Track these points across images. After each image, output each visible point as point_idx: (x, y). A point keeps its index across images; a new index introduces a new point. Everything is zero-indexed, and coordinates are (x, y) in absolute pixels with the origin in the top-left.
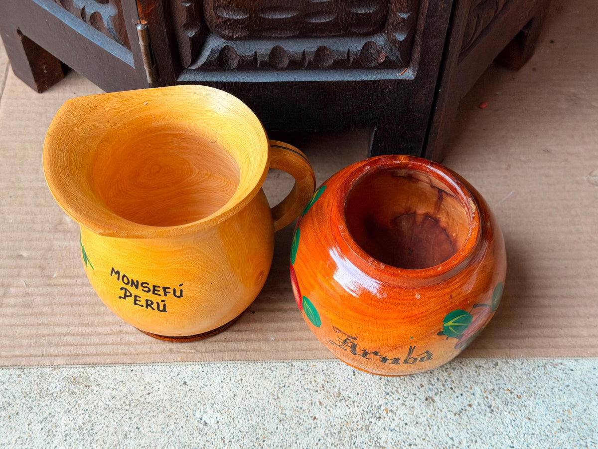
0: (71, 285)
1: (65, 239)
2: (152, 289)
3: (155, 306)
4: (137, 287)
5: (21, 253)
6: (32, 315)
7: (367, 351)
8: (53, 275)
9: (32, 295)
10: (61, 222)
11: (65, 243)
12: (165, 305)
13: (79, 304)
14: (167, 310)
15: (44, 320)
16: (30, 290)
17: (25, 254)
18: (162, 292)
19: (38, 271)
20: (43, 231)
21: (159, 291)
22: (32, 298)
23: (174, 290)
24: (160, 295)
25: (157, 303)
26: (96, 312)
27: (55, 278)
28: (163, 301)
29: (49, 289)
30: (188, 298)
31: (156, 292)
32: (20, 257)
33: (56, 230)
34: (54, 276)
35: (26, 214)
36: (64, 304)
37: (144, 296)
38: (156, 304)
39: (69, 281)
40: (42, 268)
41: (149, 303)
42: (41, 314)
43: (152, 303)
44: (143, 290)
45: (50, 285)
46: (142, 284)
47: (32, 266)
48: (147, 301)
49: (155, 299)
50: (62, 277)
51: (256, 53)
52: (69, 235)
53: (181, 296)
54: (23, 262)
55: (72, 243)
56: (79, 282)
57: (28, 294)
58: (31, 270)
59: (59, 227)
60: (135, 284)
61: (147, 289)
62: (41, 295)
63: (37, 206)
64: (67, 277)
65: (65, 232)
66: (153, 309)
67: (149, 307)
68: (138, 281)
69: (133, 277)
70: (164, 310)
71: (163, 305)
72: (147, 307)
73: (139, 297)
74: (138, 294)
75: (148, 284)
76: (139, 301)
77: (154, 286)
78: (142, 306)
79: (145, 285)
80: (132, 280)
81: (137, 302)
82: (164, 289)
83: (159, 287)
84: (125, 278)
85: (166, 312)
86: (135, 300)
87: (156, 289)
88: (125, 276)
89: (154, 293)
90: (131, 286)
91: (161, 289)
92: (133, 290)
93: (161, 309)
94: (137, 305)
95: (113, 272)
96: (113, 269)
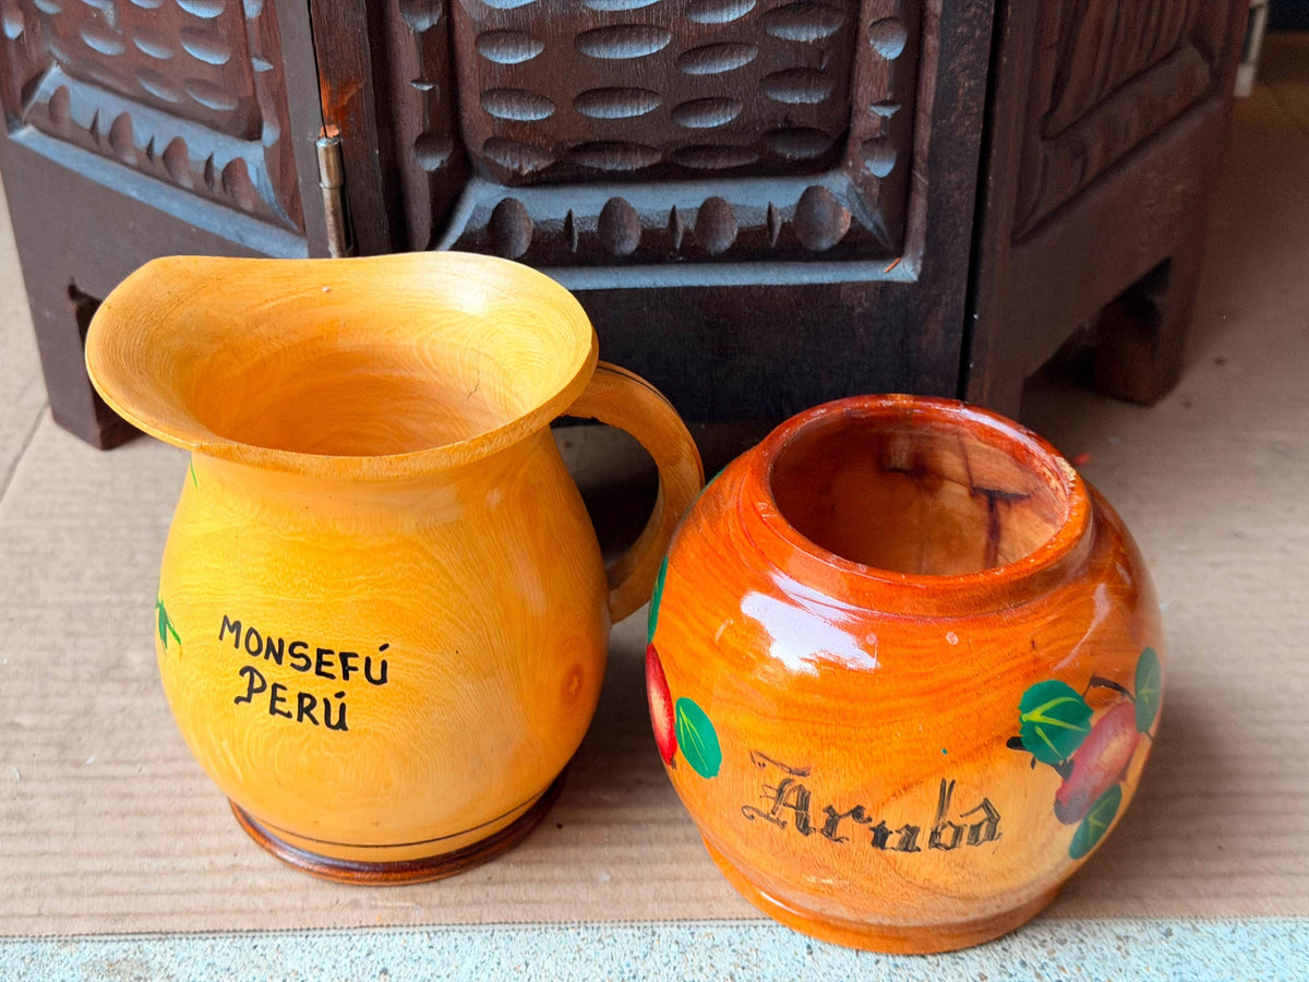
0: (126, 778)
1: (123, 693)
2: (314, 660)
3: (319, 712)
4: (279, 660)
5: (17, 720)
6: (24, 834)
7: (837, 810)
8: (87, 759)
9: (32, 796)
10: (118, 665)
11: (123, 702)
12: (343, 707)
13: (140, 813)
14: (347, 722)
15: (55, 845)
16: (28, 788)
17: (25, 720)
18: (337, 670)
19: (53, 752)
20: (75, 679)
21: (330, 664)
22: (31, 803)
23: (368, 661)
24: (331, 676)
25: (327, 702)
26: (179, 830)
27: (89, 765)
28: (340, 695)
29: (74, 785)
30: (399, 687)
31: (324, 669)
32: (15, 726)
33: (105, 676)
34: (90, 761)
35: (42, 648)
36: (106, 813)
37: (295, 681)
38: (323, 705)
39: (122, 770)
40: (63, 747)
41: (307, 702)
42: (47, 834)
43: (313, 703)
44: (293, 665)
45: (77, 778)
46: (293, 646)
47: (39, 741)
48: (301, 697)
49: (321, 689)
50: (108, 763)
51: (570, 215)
52: (134, 686)
53: (383, 680)
54: (23, 736)
55: (139, 702)
56: (146, 770)
57: (22, 795)
58: (37, 750)
59: (115, 674)
60: (275, 651)
61: (302, 662)
62: (56, 797)
63: (68, 634)
64: (118, 762)
65: (125, 681)
66: (315, 722)
67: (305, 716)
68: (281, 642)
69: (271, 630)
70: (342, 725)
71: (338, 709)
72: (300, 719)
73: (284, 688)
74: (280, 679)
75: (305, 646)
76: (283, 700)
77: (319, 650)
78: (289, 715)
79: (298, 650)
80: (269, 640)
81: (278, 705)
82: (344, 657)
83: (330, 652)
84: (253, 636)
85: (345, 729)
86: (274, 698)
87: (326, 658)
88: (252, 631)
89: (319, 672)
90: (267, 657)
91: (335, 659)
92: (269, 670)
93: (335, 719)
94: (277, 715)
95: (226, 627)
96: (225, 619)
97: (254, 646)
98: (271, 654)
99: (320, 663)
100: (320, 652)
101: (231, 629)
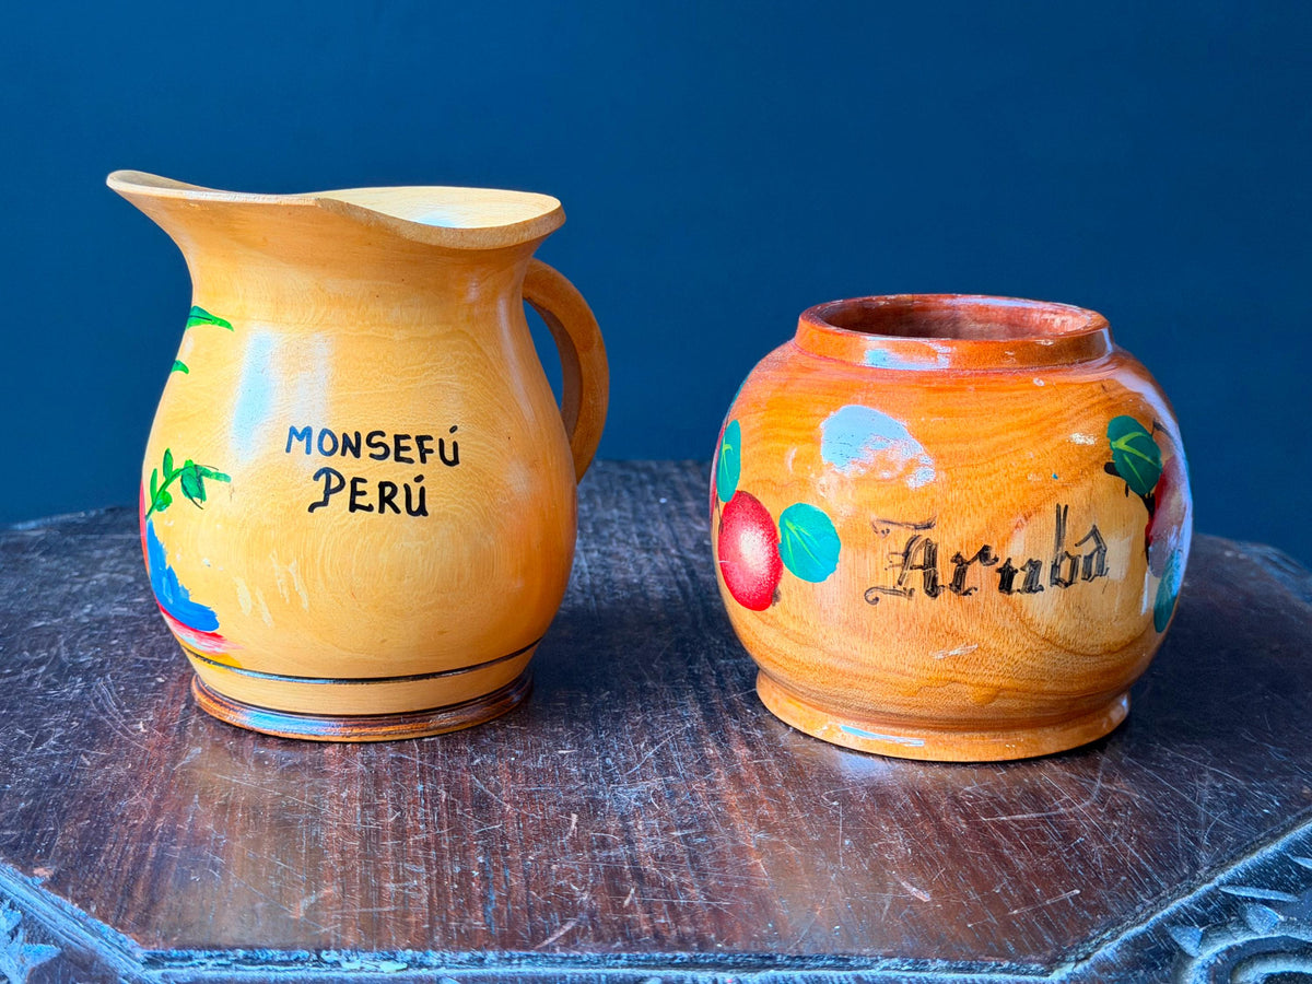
2: (392, 447)
3: (399, 500)
4: (357, 453)
12: (422, 491)
14: (428, 507)
18: (414, 453)
21: (407, 449)
23: (441, 442)
24: (410, 461)
25: (407, 488)
28: (419, 479)
30: (469, 469)
31: (403, 454)
37: (371, 470)
38: (404, 492)
41: (388, 490)
43: (395, 490)
44: (372, 456)
46: (371, 436)
48: (382, 486)
49: (400, 474)
53: (456, 462)
60: (352, 446)
61: (380, 451)
66: (397, 511)
67: (387, 506)
68: (357, 435)
69: (344, 426)
70: (422, 511)
71: (418, 493)
72: (382, 510)
73: (364, 481)
74: (360, 472)
75: (382, 434)
76: (363, 493)
77: (396, 436)
78: (370, 508)
79: (375, 440)
80: (345, 436)
81: (359, 500)
82: (420, 440)
83: (407, 437)
84: (327, 437)
85: (425, 514)
86: (354, 493)
87: (403, 443)
88: (324, 432)
89: (398, 458)
90: (343, 453)
91: (412, 443)
92: (347, 466)
93: (415, 506)
94: (358, 511)
95: (294, 437)
96: (293, 431)
97: (328, 444)
98: (348, 449)
99: (398, 448)
100: (398, 438)
101: (300, 438)
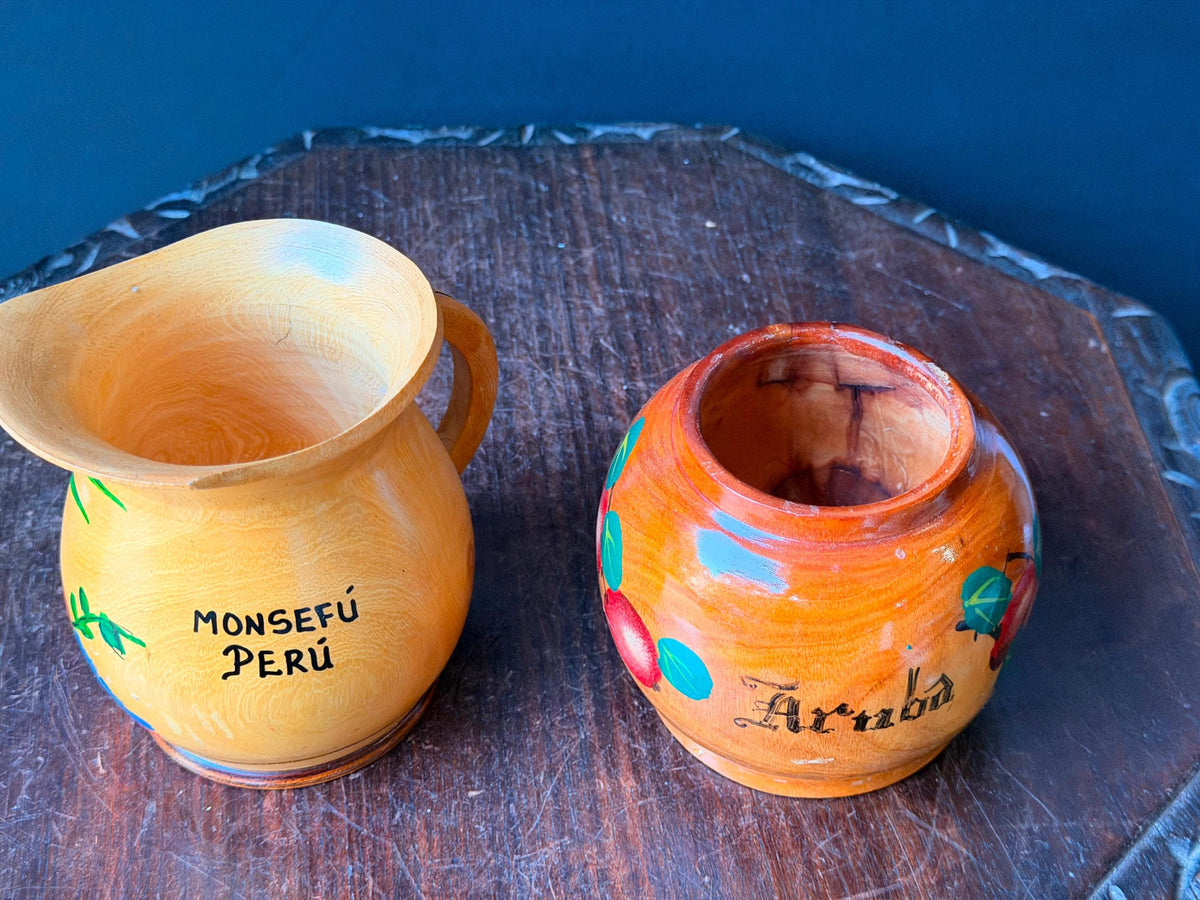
2: (293, 621)
3: (306, 662)
4: (261, 631)
7: (824, 710)
12: (326, 650)
14: (333, 660)
18: (316, 622)
21: (309, 619)
23: (339, 605)
24: (312, 629)
25: (311, 651)
28: (322, 641)
30: (368, 617)
31: (304, 625)
37: (276, 644)
38: (309, 655)
41: (294, 657)
43: (300, 655)
44: (275, 631)
46: (271, 617)
48: (288, 654)
49: (303, 641)
53: (355, 616)
60: (256, 626)
61: (282, 626)
66: (304, 670)
67: (295, 669)
68: (260, 616)
69: (246, 610)
70: (328, 664)
71: (322, 651)
72: (290, 672)
73: (270, 653)
74: (265, 647)
75: (283, 612)
76: (271, 662)
77: (296, 611)
78: (279, 673)
79: (277, 618)
80: (248, 618)
81: (268, 668)
82: (319, 609)
83: (307, 609)
84: (231, 619)
85: (331, 666)
86: (263, 663)
87: (303, 616)
88: (227, 616)
89: (300, 629)
90: (248, 632)
91: (312, 614)
92: (253, 642)
93: (321, 662)
94: (268, 676)
95: (200, 620)
96: (198, 614)
97: (232, 625)
98: (253, 629)
99: (299, 621)
100: (298, 613)
101: (206, 620)
